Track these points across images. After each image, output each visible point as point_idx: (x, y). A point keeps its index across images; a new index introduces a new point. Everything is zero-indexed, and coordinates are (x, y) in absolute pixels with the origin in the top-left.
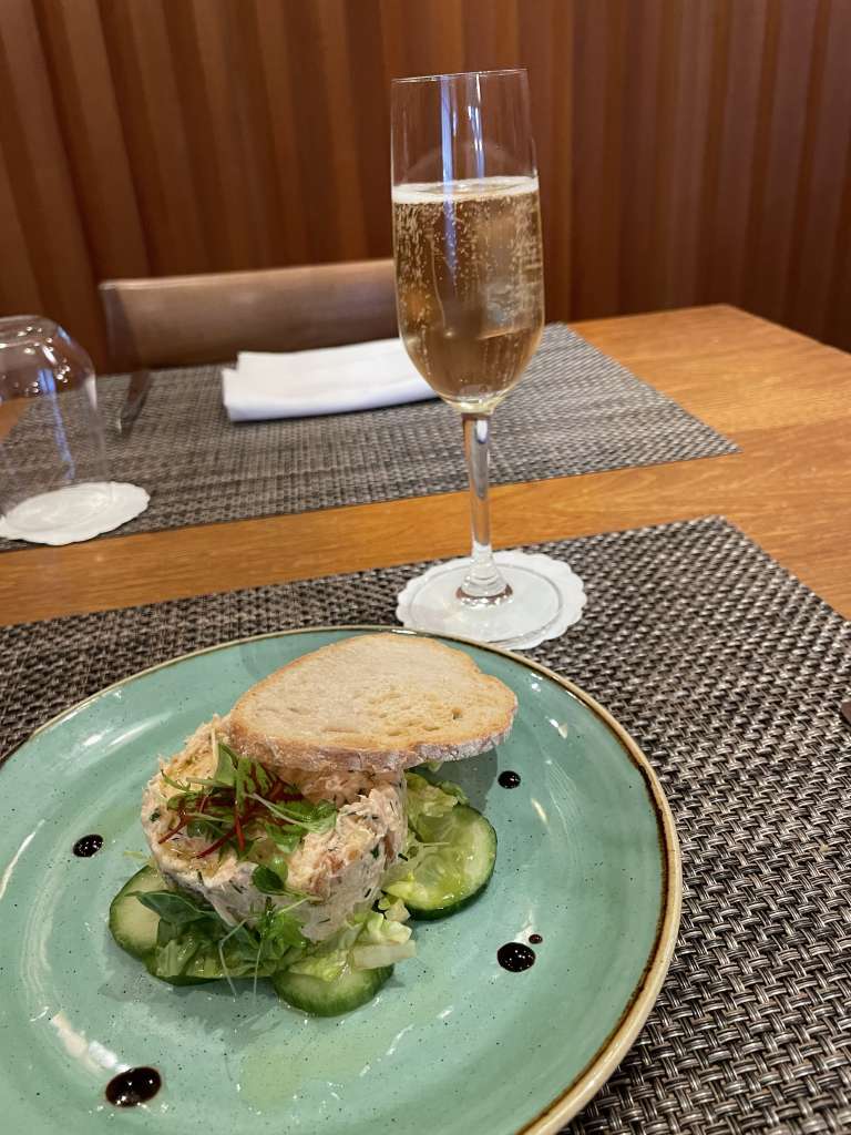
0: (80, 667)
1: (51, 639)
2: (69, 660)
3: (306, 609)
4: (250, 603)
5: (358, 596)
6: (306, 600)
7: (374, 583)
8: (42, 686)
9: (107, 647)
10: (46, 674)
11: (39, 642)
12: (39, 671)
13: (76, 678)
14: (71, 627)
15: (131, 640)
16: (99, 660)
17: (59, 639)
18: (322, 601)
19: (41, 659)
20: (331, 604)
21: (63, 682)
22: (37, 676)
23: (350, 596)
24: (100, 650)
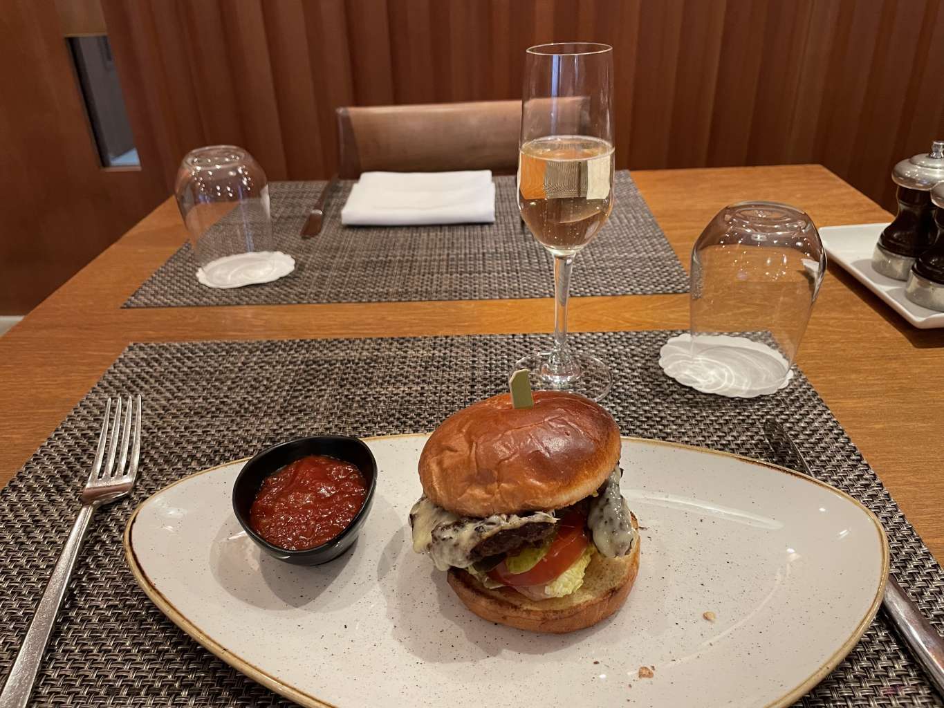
0: (337, 370)
1: (321, 351)
2: (331, 365)
3: (475, 353)
4: (441, 345)
5: (509, 350)
6: (476, 348)
7: (520, 343)
8: (315, 378)
9: (353, 361)
10: (317, 371)
11: (314, 352)
12: (313, 369)
13: (335, 376)
14: (333, 345)
15: (368, 358)
16: (348, 368)
17: (325, 352)
18: (486, 350)
19: (314, 362)
20: (491, 353)
21: (326, 377)
22: (312, 372)
23: (504, 349)
24: (349, 362)
